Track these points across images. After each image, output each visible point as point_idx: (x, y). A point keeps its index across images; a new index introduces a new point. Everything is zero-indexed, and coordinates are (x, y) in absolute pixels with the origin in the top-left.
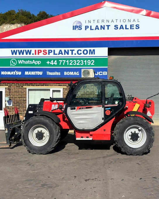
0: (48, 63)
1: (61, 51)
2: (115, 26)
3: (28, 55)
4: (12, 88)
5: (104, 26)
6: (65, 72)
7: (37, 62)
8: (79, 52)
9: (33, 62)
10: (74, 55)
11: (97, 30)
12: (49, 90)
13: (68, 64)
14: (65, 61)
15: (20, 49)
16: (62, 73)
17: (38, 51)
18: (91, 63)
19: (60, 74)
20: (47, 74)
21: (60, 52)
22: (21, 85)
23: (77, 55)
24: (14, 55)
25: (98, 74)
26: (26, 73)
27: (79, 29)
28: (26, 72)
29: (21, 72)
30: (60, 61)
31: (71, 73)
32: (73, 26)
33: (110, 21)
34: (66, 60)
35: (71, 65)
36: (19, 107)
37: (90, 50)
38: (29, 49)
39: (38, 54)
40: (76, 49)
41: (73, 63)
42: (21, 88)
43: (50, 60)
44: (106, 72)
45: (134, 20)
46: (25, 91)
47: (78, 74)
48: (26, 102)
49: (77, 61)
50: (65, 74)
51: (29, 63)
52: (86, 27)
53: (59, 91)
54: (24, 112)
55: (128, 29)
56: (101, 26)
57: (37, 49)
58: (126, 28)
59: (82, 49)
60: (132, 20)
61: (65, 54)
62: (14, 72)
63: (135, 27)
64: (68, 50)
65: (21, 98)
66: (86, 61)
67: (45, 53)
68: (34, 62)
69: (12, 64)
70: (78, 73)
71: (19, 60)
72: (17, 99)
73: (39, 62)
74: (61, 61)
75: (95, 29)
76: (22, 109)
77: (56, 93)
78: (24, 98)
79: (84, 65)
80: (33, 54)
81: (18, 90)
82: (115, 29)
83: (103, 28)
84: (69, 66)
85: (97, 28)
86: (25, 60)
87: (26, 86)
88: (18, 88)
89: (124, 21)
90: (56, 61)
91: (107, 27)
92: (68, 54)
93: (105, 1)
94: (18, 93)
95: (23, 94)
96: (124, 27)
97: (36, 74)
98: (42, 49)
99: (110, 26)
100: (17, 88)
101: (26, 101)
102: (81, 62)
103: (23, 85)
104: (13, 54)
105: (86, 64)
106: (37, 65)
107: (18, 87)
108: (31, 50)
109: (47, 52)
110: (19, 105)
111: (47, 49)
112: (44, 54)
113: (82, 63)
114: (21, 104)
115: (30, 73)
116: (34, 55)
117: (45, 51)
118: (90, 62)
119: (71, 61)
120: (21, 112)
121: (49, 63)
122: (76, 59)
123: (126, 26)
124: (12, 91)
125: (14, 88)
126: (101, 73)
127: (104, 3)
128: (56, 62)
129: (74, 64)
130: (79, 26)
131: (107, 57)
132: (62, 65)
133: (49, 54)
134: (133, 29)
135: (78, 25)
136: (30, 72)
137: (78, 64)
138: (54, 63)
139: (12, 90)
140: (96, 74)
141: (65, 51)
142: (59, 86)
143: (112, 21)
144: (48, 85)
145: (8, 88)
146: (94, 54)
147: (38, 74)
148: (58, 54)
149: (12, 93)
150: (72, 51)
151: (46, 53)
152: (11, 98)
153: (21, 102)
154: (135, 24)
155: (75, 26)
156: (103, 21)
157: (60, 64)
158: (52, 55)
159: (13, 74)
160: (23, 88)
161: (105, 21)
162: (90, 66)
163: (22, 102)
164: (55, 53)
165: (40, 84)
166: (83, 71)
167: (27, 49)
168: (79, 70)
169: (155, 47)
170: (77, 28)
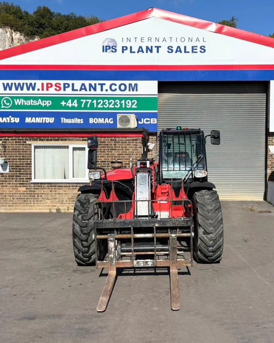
0: (63, 103)
1: (83, 84)
2: (168, 48)
3: (31, 91)
4: (8, 145)
5: (152, 47)
6: (90, 119)
7: (45, 103)
8: (113, 87)
9: (38, 103)
10: (104, 92)
11: (140, 53)
12: (68, 147)
13: (95, 106)
14: (90, 101)
15: (17, 82)
16: (86, 121)
17: (47, 84)
18: (132, 104)
19: (82, 122)
20: (62, 122)
21: (83, 87)
22: (23, 140)
23: (110, 92)
24: (8, 91)
25: (142, 123)
26: (28, 120)
27: (112, 51)
28: (27, 118)
29: (18, 119)
30: (82, 100)
31: (101, 121)
32: (103, 46)
33: (161, 40)
34: (93, 99)
35: (100, 107)
36: (19, 174)
37: (130, 85)
38: (33, 82)
39: (47, 90)
40: (108, 83)
41: (104, 104)
43: (66, 99)
44: (156, 119)
45: (198, 40)
46: (28, 149)
47: (112, 122)
48: (31, 167)
49: (110, 101)
50: (90, 122)
51: (32, 104)
52: (124, 49)
53: (83, 149)
54: (27, 181)
55: (189, 52)
56: (147, 48)
57: (45, 82)
58: (185, 52)
59: (118, 82)
60: (194, 40)
61: (90, 90)
62: (8, 119)
63: (199, 50)
64: (95, 84)
65: (24, 159)
66: (123, 102)
67: (58, 89)
68: (41, 103)
69: (4, 105)
70: (111, 120)
71: (15, 100)
72: (16, 162)
73: (49, 103)
74: (85, 101)
75: (138, 52)
76: (24, 176)
77: (78, 151)
78: (28, 159)
79: (121, 108)
80: (38, 90)
81: (18, 147)
82: (168, 52)
83: (149, 50)
84: (97, 108)
85: (140, 50)
86: (26, 99)
87: (30, 140)
88: (19, 145)
89: (183, 39)
90: (76, 101)
91: (156, 48)
92: (95, 89)
93: (153, 8)
94: (18, 152)
95: (26, 154)
96: (183, 50)
97: (44, 122)
98: (54, 82)
99: (160, 47)
100: (16, 145)
101: (31, 164)
102: (115, 104)
103: (25, 140)
104: (5, 89)
105: (123, 106)
106: (46, 107)
107: (18, 142)
108: (35, 84)
109: (62, 86)
110: (21, 171)
111: (62, 82)
112: (56, 90)
113: (117, 105)
114: (23, 169)
115: (34, 120)
116: (41, 92)
117: (58, 85)
118: (130, 104)
119: (100, 102)
120: (23, 181)
121: (65, 103)
122: (109, 99)
123: (185, 47)
124: (8, 149)
125: (12, 145)
126: (147, 121)
127: (152, 10)
128: (76, 103)
129: (104, 106)
130: (113, 47)
131: (156, 95)
132: (85, 108)
133: (64, 90)
134: (197, 52)
135: (111, 44)
136: (34, 118)
137: (111, 106)
138: (73, 105)
139: (9, 147)
140: (139, 122)
141: (90, 85)
142: (83, 142)
143: (164, 40)
144: (66, 140)
145: (3, 145)
146: (137, 90)
147: (47, 122)
148: (79, 90)
149: (8, 152)
150: (102, 85)
151: (60, 89)
152: (7, 159)
153: (23, 166)
154: (199, 44)
155: (106, 47)
156: (150, 39)
157: (83, 106)
158: (69, 91)
159: (6, 121)
160: (26, 144)
161: (153, 40)
162: (131, 109)
163: (25, 166)
164: (75, 88)
165: (53, 138)
166: (120, 116)
167: (29, 82)
168: (114, 116)
169: (229, 81)
170: (109, 49)
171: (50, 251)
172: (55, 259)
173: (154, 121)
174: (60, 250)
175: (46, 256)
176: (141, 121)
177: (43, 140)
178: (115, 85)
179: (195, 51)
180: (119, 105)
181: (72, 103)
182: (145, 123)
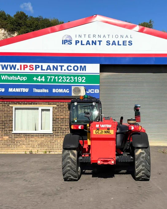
0: (35, 79)
1: (49, 66)
2: (107, 42)
3: (13, 70)
5: (96, 41)
6: (53, 89)
7: (22, 78)
8: (69, 68)
9: (18, 78)
10: (63, 71)
11: (88, 45)
12: (38, 109)
13: (57, 81)
14: (53, 77)
15: (3, 64)
16: (51, 90)
17: (24, 66)
18: (82, 79)
19: (48, 92)
20: (34, 91)
21: (49, 68)
22: (7, 104)
23: (67, 71)
26: (10, 90)
27: (69, 44)
28: (10, 89)
29: (4, 89)
30: (48, 77)
31: (61, 91)
32: (63, 40)
33: (102, 36)
34: (55, 76)
35: (60, 81)
36: (4, 127)
37: (81, 66)
38: (14, 64)
39: (24, 69)
40: (66, 65)
41: (63, 79)
42: (7, 107)
43: (37, 76)
45: (127, 36)
46: (11, 110)
47: (68, 92)
48: (12, 122)
49: (67, 78)
50: (53, 92)
51: (13, 79)
52: (77, 42)
53: (49, 110)
54: (10, 132)
55: (121, 45)
56: (93, 41)
57: (23, 64)
58: (118, 45)
59: (73, 65)
60: (124, 36)
61: (53, 70)
63: (127, 43)
64: (57, 66)
65: (7, 117)
66: (76, 78)
67: (31, 69)
68: (19, 78)
70: (68, 90)
71: (2, 76)
72: (2, 119)
73: (25, 78)
74: (50, 77)
75: (86, 45)
76: (8, 129)
77: (45, 112)
78: (10, 117)
79: (74, 82)
80: (18, 69)
81: (3, 109)
82: (107, 44)
83: (94, 43)
84: (58, 82)
85: (88, 43)
86: (9, 75)
87: (12, 104)
88: (4, 107)
89: (117, 36)
90: (43, 77)
91: (99, 42)
92: (57, 69)
94: (4, 112)
95: (9, 114)
96: (117, 43)
97: (21, 91)
98: (29, 64)
99: (101, 41)
100: (2, 107)
101: (12, 120)
102: (71, 79)
103: (9, 104)
105: (76, 81)
106: (23, 81)
107: (4, 105)
108: (16, 65)
109: (34, 67)
110: (5, 125)
111: (34, 64)
112: (30, 69)
113: (72, 80)
114: (7, 124)
115: (14, 90)
116: (19, 71)
117: (31, 66)
118: (81, 79)
119: (60, 78)
120: (7, 132)
121: (36, 79)
122: (66, 76)
123: (118, 41)
126: (92, 91)
127: (96, 16)
128: (44, 79)
129: (63, 81)
130: (69, 41)
131: (99, 73)
132: (50, 82)
133: (36, 70)
134: (126, 45)
135: (68, 39)
136: (14, 89)
137: (67, 81)
138: (42, 80)
141: (54, 66)
142: (49, 105)
143: (104, 36)
144: (37, 104)
146: (85, 70)
147: (23, 91)
148: (46, 70)
150: (61, 66)
151: (33, 69)
153: (7, 122)
154: (128, 40)
155: (65, 40)
156: (94, 36)
157: (48, 81)
158: (39, 70)
160: (9, 107)
161: (97, 36)
162: (81, 83)
163: (8, 122)
164: (43, 69)
165: (28, 103)
166: (74, 88)
167: (11, 64)
168: (69, 87)
169: (148, 65)
170: (67, 42)
171: (26, 181)
172: (30, 186)
173: (97, 91)
174: (33, 180)
175: (23, 184)
176: (88, 91)
177: (21, 104)
178: (71, 66)
179: (125, 44)
180: (73, 80)
181: (41, 79)
182: (91, 92)
